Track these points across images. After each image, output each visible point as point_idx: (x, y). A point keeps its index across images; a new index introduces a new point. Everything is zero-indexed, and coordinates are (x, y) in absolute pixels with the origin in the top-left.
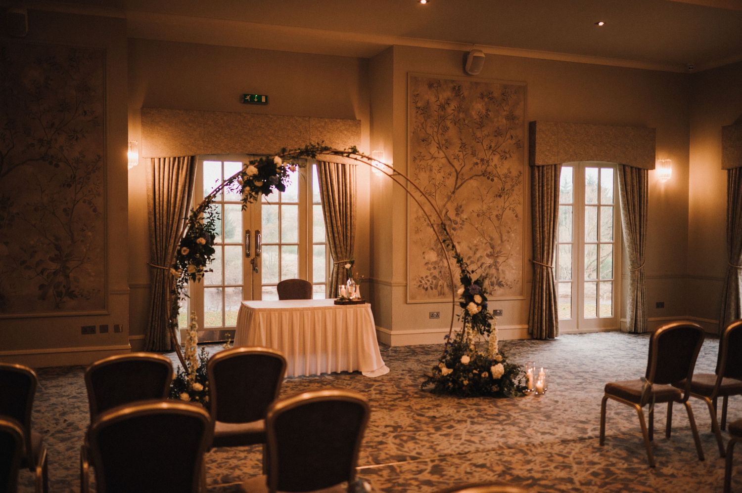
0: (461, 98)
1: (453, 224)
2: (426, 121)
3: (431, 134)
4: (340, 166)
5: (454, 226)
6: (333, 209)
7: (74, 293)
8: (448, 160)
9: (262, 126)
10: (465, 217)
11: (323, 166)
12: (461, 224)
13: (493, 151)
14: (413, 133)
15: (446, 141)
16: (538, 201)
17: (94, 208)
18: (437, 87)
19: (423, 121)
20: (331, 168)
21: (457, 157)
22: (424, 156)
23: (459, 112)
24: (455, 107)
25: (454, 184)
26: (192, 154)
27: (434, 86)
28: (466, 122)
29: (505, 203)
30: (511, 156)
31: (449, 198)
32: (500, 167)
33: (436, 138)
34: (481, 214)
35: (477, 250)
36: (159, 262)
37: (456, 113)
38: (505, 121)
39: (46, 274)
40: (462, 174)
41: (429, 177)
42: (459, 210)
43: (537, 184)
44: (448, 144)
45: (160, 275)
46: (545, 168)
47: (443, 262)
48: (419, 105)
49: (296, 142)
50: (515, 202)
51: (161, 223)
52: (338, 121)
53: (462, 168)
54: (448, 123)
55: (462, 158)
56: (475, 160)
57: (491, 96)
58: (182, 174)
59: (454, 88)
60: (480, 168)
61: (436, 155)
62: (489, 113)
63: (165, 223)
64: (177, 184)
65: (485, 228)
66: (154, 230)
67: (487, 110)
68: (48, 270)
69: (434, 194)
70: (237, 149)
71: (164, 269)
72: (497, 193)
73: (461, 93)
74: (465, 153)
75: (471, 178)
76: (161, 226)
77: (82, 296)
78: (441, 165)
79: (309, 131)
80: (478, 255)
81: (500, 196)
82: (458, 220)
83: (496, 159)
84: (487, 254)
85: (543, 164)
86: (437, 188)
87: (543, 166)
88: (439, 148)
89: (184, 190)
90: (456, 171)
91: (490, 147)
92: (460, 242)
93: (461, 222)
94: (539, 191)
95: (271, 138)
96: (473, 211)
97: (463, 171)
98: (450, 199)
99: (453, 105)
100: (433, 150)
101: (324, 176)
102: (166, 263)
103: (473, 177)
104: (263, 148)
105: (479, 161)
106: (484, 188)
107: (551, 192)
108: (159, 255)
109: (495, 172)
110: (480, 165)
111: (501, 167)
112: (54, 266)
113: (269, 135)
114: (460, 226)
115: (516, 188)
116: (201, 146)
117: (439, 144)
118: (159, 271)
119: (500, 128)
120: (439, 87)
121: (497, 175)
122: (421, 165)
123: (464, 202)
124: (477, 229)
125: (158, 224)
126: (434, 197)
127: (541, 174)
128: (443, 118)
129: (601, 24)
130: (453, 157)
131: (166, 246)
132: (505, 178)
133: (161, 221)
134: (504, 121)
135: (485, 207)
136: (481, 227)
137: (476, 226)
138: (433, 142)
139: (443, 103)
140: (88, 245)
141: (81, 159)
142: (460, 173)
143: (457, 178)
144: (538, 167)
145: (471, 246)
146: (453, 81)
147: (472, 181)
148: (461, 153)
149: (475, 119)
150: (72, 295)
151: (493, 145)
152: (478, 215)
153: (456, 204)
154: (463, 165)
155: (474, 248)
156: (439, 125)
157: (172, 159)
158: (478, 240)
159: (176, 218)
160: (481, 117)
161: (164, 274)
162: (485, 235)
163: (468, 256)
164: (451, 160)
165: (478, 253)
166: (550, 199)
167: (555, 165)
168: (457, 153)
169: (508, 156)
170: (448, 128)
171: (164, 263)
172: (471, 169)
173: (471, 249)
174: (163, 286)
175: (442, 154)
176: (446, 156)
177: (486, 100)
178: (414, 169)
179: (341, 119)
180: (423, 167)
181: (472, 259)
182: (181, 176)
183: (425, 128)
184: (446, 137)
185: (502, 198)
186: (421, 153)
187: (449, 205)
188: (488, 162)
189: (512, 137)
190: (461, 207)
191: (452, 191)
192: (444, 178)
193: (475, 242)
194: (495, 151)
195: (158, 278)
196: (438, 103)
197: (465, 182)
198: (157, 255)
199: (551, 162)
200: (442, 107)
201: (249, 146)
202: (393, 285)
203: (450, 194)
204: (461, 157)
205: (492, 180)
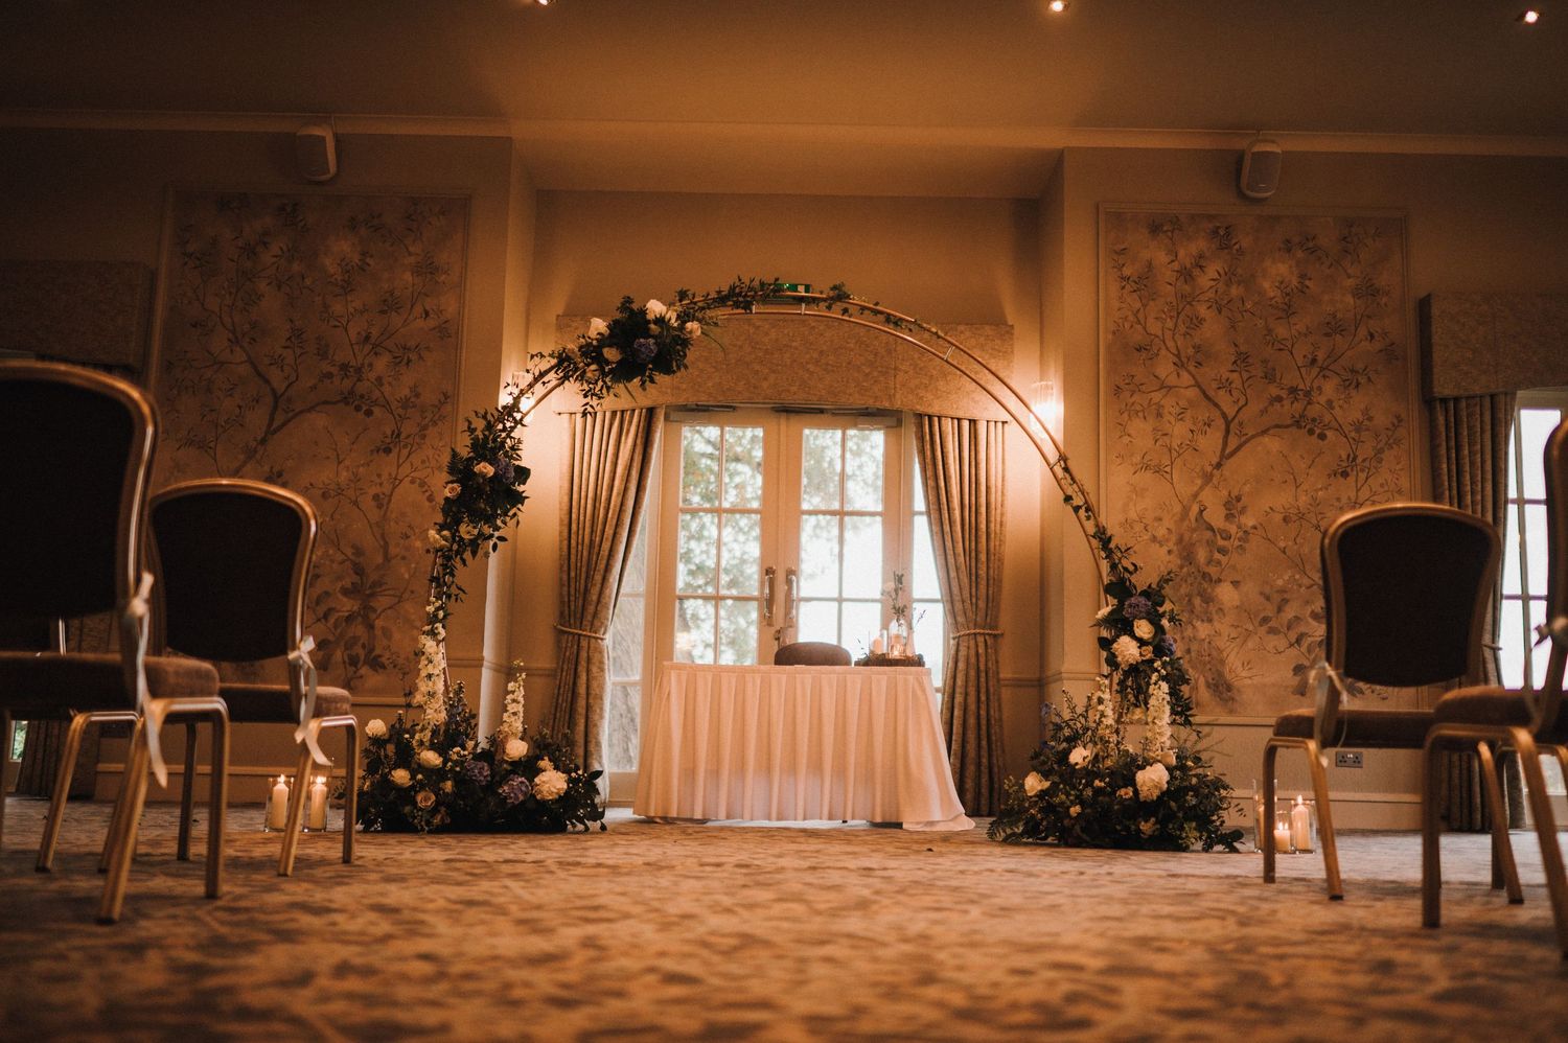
0: (1234, 251)
1: (1219, 537)
2: (1144, 306)
3: (1160, 333)
4: (966, 424)
5: (1221, 542)
6: (947, 515)
7: (379, 659)
8: (1204, 393)
9: (794, 344)
10: (1251, 523)
11: (927, 427)
12: (1239, 540)
13: (1322, 369)
14: (1114, 333)
15: (1198, 348)
16: (1446, 483)
17: (429, 493)
18: (1172, 232)
19: (1138, 305)
20: (943, 429)
21: (1225, 385)
22: (1142, 384)
23: (1228, 284)
24: (1218, 273)
25: (1220, 447)
26: (648, 403)
27: (1165, 228)
28: (1248, 306)
29: (1358, 491)
30: (1369, 379)
31: (1208, 478)
32: (1341, 407)
33: (1170, 344)
34: (1295, 518)
35: (1285, 601)
36: (572, 621)
37: (1221, 287)
38: (1352, 301)
39: (332, 620)
40: (1241, 424)
41: (1154, 429)
42: (1233, 507)
43: (1444, 443)
44: (1201, 355)
45: (572, 646)
46: (1463, 404)
47: (1194, 627)
48: (1127, 271)
49: (867, 375)
50: (1386, 488)
51: (580, 541)
52: (961, 328)
53: (1240, 409)
54: (1202, 310)
55: (1240, 386)
56: (1274, 391)
57: (1311, 245)
58: (626, 443)
59: (1215, 232)
60: (1290, 409)
61: (1172, 380)
62: (1307, 283)
63: (587, 541)
64: (615, 464)
65: (1306, 551)
66: (566, 557)
67: (1303, 276)
68: (338, 611)
69: (1168, 469)
70: (739, 392)
71: (580, 635)
72: (1336, 468)
73: (1234, 241)
74: (1245, 375)
75: (1264, 432)
76: (580, 547)
77: (395, 666)
78: (1183, 403)
79: (895, 351)
80: (1290, 613)
81: (1345, 474)
82: (1233, 529)
83: (1329, 388)
84: (1313, 612)
85: (1455, 393)
86: (1174, 454)
87: (1457, 400)
88: (1180, 364)
89: (629, 475)
90: (1224, 416)
91: (1314, 361)
92: (1238, 582)
93: (1240, 534)
94: (1448, 459)
95: (811, 367)
96: (1271, 508)
97: (1243, 416)
98: (1211, 480)
99: (1213, 269)
100: (1165, 369)
101: (928, 447)
102: (584, 623)
103: (1268, 429)
104: (794, 389)
105: (1284, 394)
106: (1301, 456)
107: (1483, 462)
108: (573, 607)
109: (1327, 418)
110: (1287, 403)
111: (1345, 406)
112: (348, 605)
113: (807, 363)
114: (1237, 543)
115: (1388, 455)
116: (667, 388)
117: (1178, 356)
118: (570, 638)
119: (1339, 315)
120: (1177, 231)
121: (1334, 424)
122: (1133, 404)
123: (1247, 488)
124: (1284, 552)
125: (573, 542)
126: (1168, 476)
127: (1452, 419)
128: (1188, 299)
129: (1531, 17)
130: (1214, 385)
131: (586, 586)
132: (1358, 430)
133: (580, 537)
134: (1350, 299)
135: (1303, 500)
136: (1295, 547)
137: (1282, 544)
138: (1163, 352)
139: (1188, 266)
140: (413, 566)
141: (413, 399)
142: (1236, 421)
143: (1228, 431)
144: (1444, 401)
145: (1267, 590)
146: (1211, 217)
147: (1266, 439)
148: (1235, 375)
149: (1272, 299)
150: (376, 664)
151: (1321, 356)
152: (1285, 519)
153: (1225, 493)
154: (1242, 402)
155: (1277, 598)
156: (1179, 314)
157: (608, 415)
158: (1286, 578)
159: (609, 531)
160: (1288, 294)
161: (578, 646)
162: (1307, 567)
163: (1262, 615)
164: (1211, 393)
165: (1287, 608)
166: (1479, 478)
167: (1492, 396)
168: (1226, 375)
169: (1363, 380)
170: (1201, 321)
171: (581, 623)
172: (1264, 411)
173: (1268, 598)
174: (576, 669)
175: (1186, 378)
176: (1196, 382)
177: (1300, 254)
178: (1118, 414)
179: (967, 324)
180: (1139, 408)
181: (1272, 624)
182: (625, 447)
183: (1142, 322)
184: (1197, 341)
185: (1351, 479)
186: (1133, 376)
187: (1207, 496)
188: (1308, 394)
189: (1372, 336)
190: (1238, 499)
191: (1215, 460)
192: (1192, 431)
193: (1280, 582)
194: (1327, 368)
195: (568, 654)
196: (1176, 266)
197: (1245, 442)
198: (569, 607)
199: (1477, 390)
200: (1186, 275)
201: (765, 385)
202: (1064, 675)
203: (1209, 469)
204: (1237, 383)
205: (1322, 437)
